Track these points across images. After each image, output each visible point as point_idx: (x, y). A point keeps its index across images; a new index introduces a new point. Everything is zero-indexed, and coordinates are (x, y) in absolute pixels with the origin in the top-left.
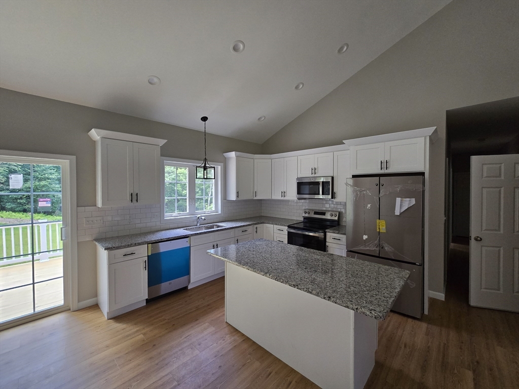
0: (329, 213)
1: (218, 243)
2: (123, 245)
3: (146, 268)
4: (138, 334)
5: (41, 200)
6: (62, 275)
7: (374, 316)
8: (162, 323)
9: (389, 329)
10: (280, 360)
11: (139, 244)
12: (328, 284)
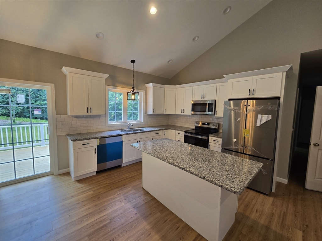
0: (212, 124)
1: (140, 140)
2: (82, 138)
3: (96, 152)
4: (90, 191)
5: (36, 110)
6: (49, 155)
7: (233, 191)
8: (104, 185)
9: (247, 199)
10: (173, 213)
11: (92, 138)
12: (205, 169)
